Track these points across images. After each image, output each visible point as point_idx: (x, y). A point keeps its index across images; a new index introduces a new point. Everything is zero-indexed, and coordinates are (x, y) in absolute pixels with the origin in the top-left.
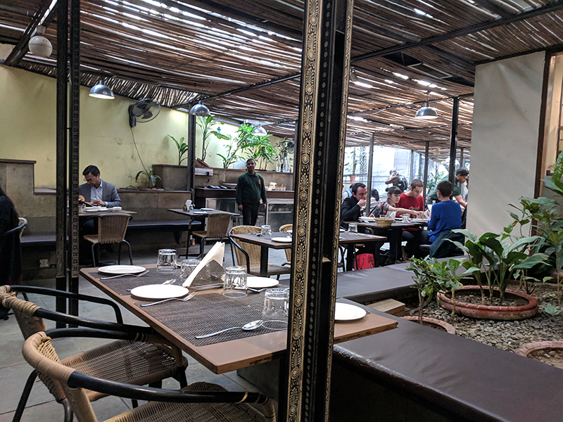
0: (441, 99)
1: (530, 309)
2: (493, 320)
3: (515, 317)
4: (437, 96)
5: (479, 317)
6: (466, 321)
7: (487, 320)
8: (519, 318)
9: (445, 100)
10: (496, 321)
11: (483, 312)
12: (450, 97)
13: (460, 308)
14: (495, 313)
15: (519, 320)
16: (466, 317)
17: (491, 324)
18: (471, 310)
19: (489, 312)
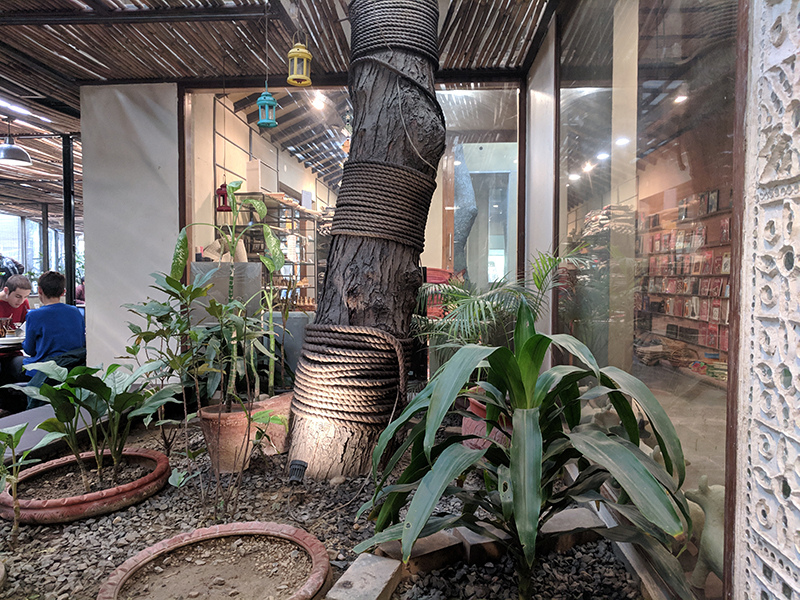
0: (42, 135)
1: (155, 480)
2: (93, 517)
3: (130, 501)
4: (32, 130)
5: (67, 519)
6: (44, 534)
7: (82, 520)
8: (135, 500)
9: (48, 137)
10: (98, 517)
11: (74, 509)
12: (56, 133)
13: (32, 513)
14: (95, 504)
15: (136, 505)
16: (44, 526)
17: (89, 526)
18: (53, 512)
19: (83, 506)
